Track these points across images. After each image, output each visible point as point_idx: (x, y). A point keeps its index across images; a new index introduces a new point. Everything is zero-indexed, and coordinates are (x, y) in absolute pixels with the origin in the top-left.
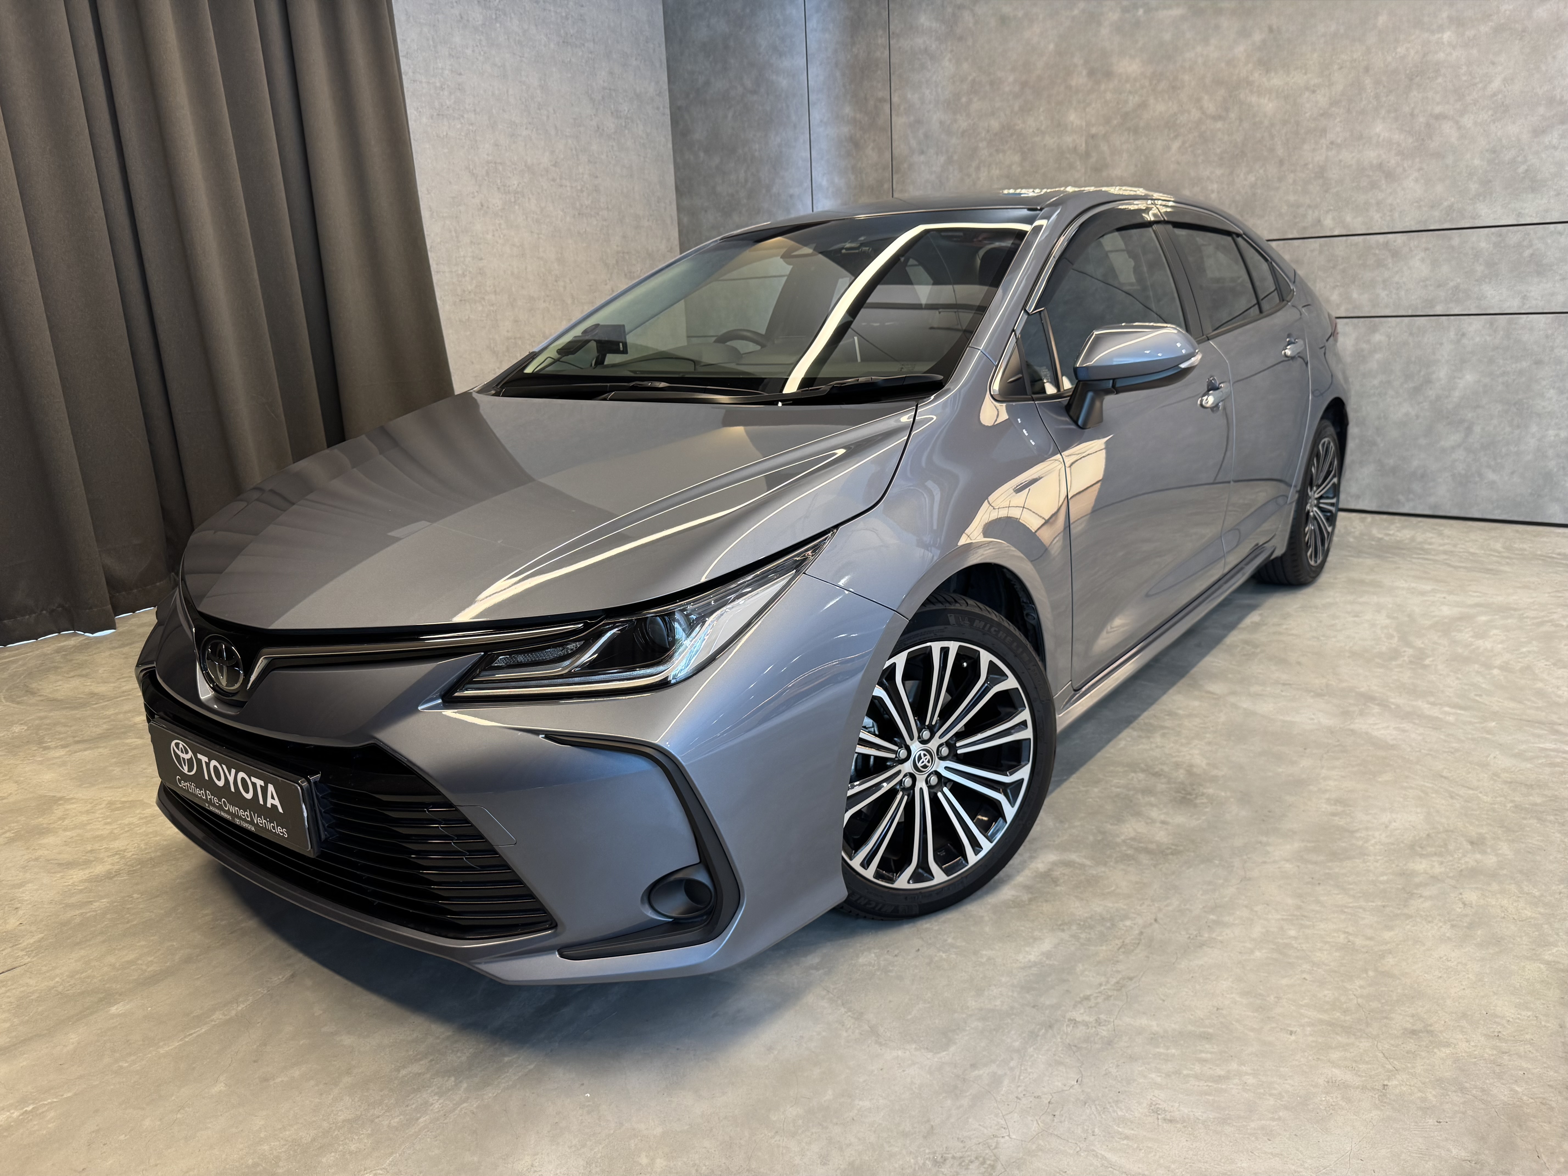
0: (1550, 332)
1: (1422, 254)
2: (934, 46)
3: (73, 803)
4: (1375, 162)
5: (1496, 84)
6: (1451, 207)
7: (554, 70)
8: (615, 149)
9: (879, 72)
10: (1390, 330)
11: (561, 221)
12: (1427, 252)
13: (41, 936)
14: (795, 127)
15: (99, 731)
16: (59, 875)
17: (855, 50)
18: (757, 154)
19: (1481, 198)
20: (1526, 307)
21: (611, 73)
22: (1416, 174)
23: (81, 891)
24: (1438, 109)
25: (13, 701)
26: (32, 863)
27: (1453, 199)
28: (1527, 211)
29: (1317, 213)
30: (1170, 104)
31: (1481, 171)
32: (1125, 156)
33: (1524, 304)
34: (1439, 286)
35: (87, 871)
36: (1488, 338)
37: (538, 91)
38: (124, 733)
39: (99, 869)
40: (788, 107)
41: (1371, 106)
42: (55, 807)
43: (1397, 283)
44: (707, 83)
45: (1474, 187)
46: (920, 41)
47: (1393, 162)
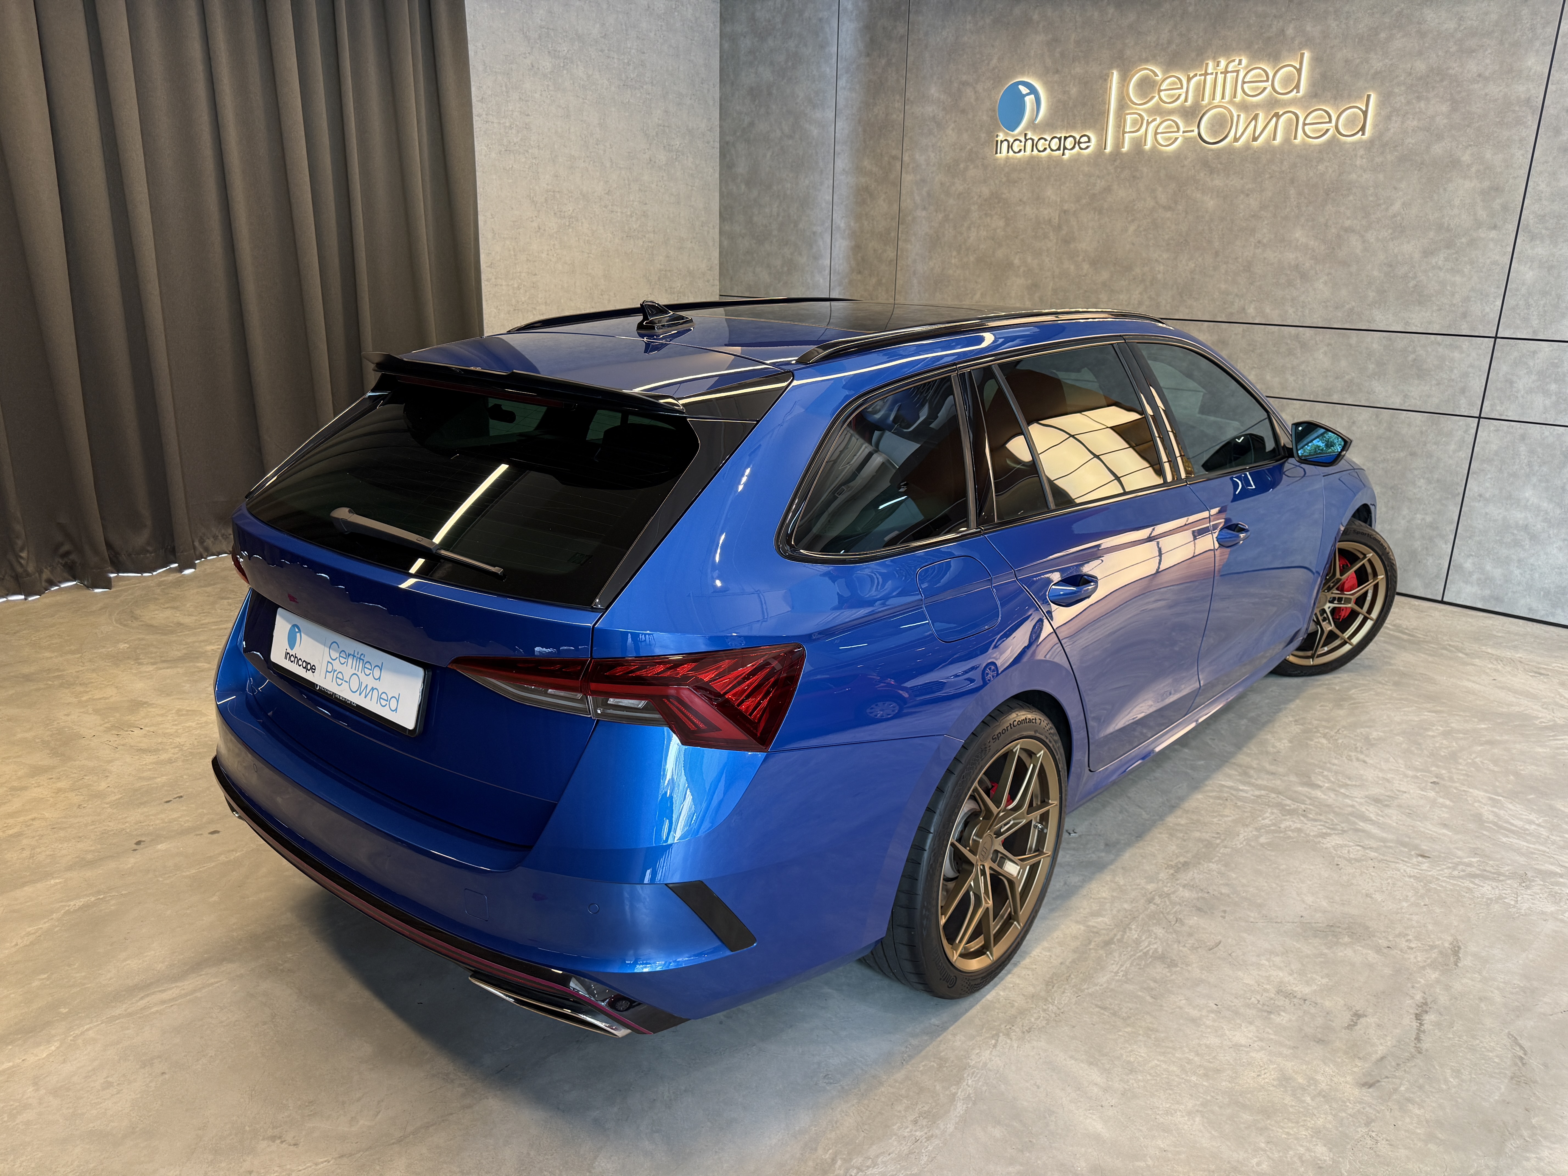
0: (1424, 428)
1: (1325, 348)
2: (941, 115)
3: (153, 708)
4: (1293, 263)
5: (1397, 206)
6: (1352, 310)
7: (613, 109)
8: (665, 178)
9: (894, 133)
10: (1294, 411)
11: (610, 242)
12: (1330, 347)
13: (120, 796)
14: (822, 172)
15: (179, 654)
16: (137, 757)
17: (876, 110)
18: (789, 192)
19: (1377, 305)
20: (1407, 404)
21: (666, 111)
22: (1326, 278)
23: (150, 770)
24: (1348, 223)
25: (121, 624)
26: (120, 747)
27: (1354, 304)
28: (1413, 321)
29: (1242, 302)
30: (1131, 190)
31: (1378, 281)
32: (1090, 232)
33: (1404, 403)
34: (1337, 378)
35: (155, 757)
36: (1374, 429)
37: (598, 129)
38: (197, 658)
39: (164, 756)
40: (817, 153)
41: (1293, 213)
42: (141, 709)
43: (1303, 371)
44: (752, 124)
45: (1372, 294)
46: (930, 110)
47: (1307, 264)
